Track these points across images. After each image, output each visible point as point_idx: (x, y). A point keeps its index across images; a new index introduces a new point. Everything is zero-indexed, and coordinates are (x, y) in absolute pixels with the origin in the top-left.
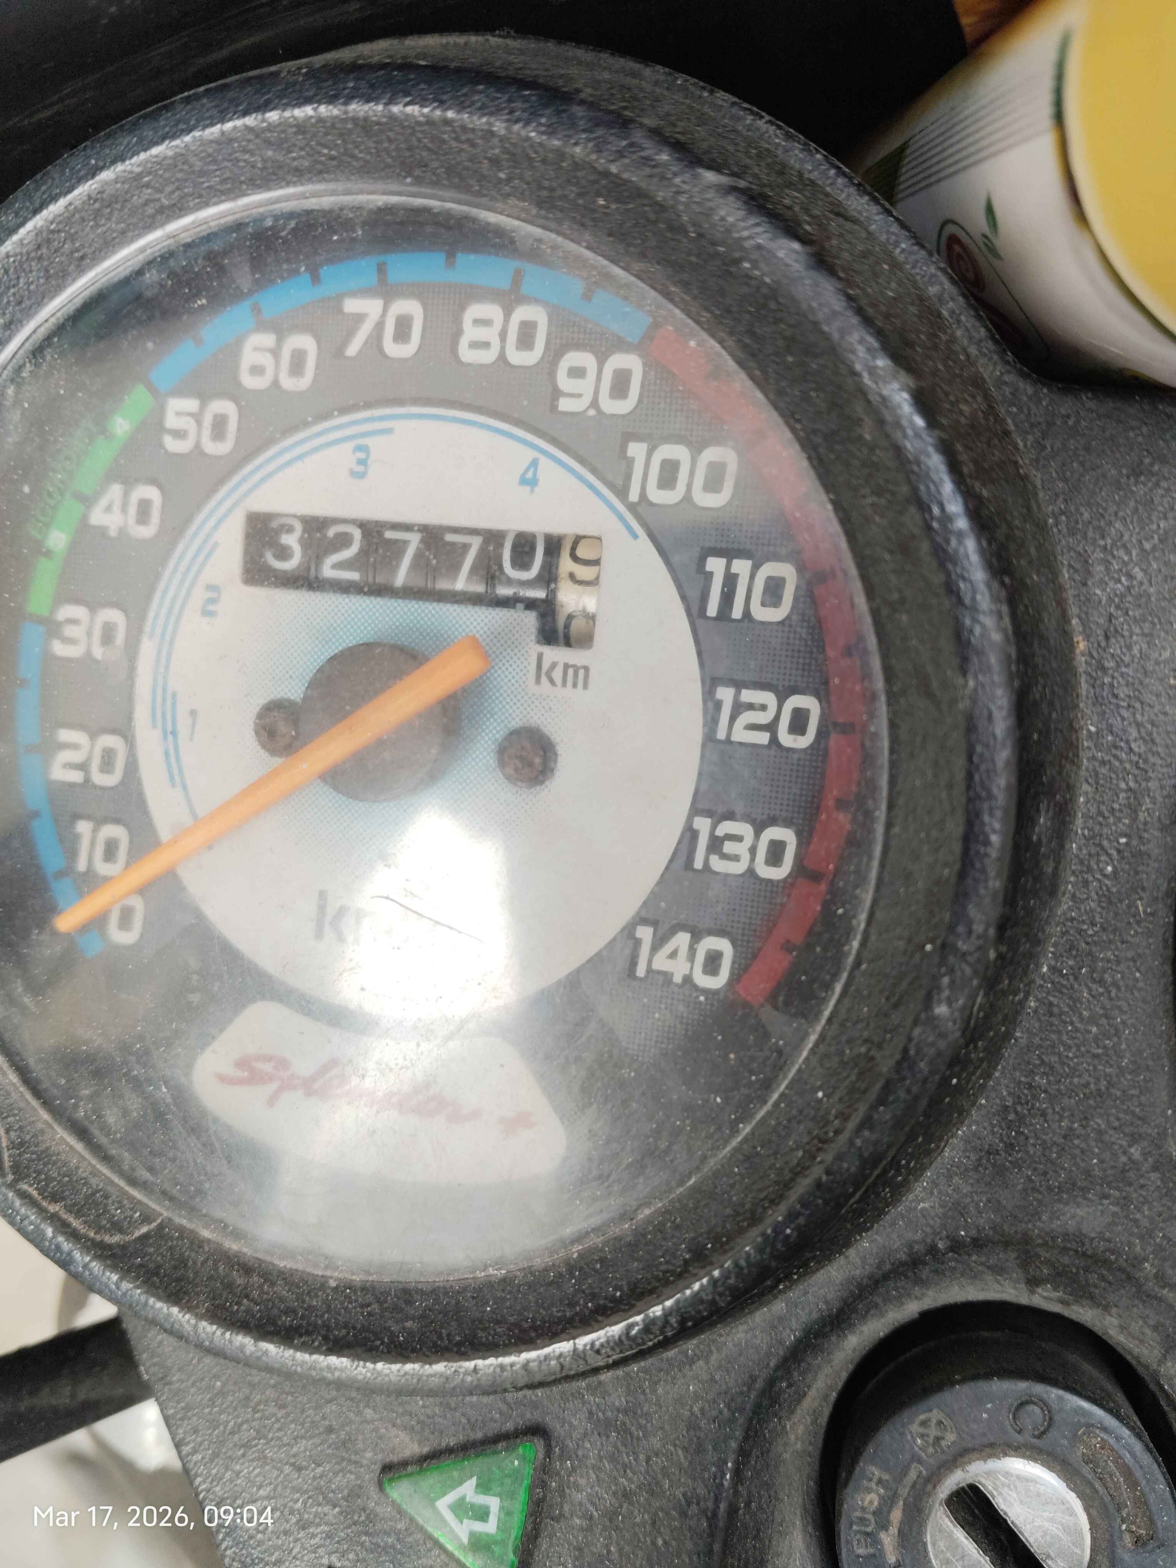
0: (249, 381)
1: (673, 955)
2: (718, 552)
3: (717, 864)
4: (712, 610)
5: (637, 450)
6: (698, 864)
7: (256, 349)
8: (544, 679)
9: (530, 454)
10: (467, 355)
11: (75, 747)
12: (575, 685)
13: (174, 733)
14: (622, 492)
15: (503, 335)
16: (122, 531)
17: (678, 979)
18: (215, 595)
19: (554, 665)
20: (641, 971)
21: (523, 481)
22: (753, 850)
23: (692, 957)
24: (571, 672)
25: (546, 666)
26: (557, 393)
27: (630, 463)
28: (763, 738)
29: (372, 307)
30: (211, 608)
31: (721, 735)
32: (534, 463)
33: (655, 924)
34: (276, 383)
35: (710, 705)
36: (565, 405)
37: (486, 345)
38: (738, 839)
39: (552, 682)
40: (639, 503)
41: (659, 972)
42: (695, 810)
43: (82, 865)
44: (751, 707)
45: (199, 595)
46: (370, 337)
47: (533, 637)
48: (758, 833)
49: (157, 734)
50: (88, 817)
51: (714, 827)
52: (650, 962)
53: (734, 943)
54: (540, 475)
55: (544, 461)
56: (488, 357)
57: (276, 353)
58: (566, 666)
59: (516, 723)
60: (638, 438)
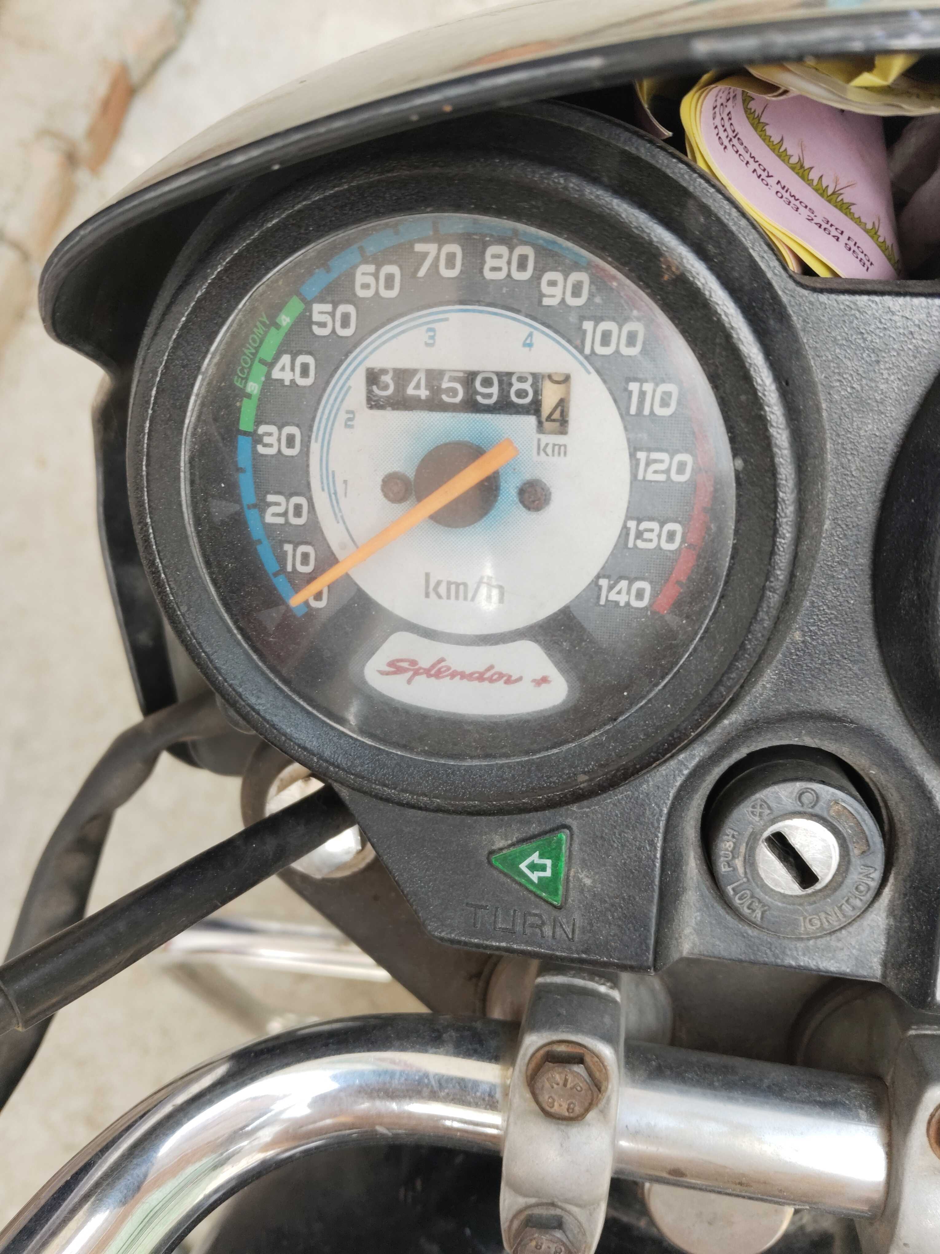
0: (361, 293)
1: (619, 593)
2: (635, 380)
3: (640, 544)
4: (633, 410)
5: (588, 325)
6: (630, 545)
7: (363, 274)
8: (542, 453)
9: (528, 330)
10: (489, 275)
11: (278, 504)
12: (559, 454)
13: (335, 493)
14: (581, 351)
15: (509, 263)
16: (293, 381)
17: (622, 604)
18: (351, 416)
19: (547, 445)
20: (602, 602)
21: (525, 345)
22: (659, 536)
23: (629, 593)
24: (557, 448)
25: (542, 446)
26: (542, 295)
27: (584, 332)
28: (662, 477)
29: (431, 248)
30: (349, 423)
31: (640, 477)
32: (530, 335)
33: (608, 577)
34: (377, 293)
35: (634, 462)
36: (546, 301)
37: (499, 269)
38: (652, 530)
39: (547, 455)
40: (590, 355)
41: (612, 601)
42: (628, 517)
43: (289, 568)
44: (655, 461)
45: (342, 416)
46: (431, 265)
47: (535, 431)
48: (662, 527)
49: (325, 495)
50: (289, 542)
51: (638, 525)
52: (607, 597)
53: (651, 582)
54: (534, 341)
55: (536, 333)
56: (501, 276)
57: (376, 276)
58: (554, 445)
59: (528, 477)
60: (589, 319)
